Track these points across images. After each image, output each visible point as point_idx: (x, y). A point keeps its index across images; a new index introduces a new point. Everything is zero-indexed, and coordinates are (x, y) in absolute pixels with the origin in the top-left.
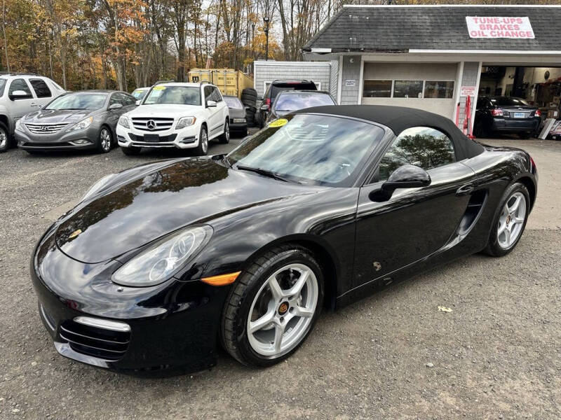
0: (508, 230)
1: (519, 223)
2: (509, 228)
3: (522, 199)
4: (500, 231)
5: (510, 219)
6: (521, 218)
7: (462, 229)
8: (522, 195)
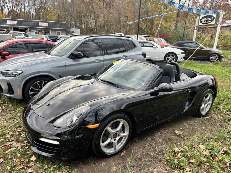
0: (205, 107)
1: (210, 104)
2: (206, 106)
3: (211, 95)
4: (201, 108)
5: (206, 103)
6: (210, 102)
7: (186, 106)
8: (211, 94)
